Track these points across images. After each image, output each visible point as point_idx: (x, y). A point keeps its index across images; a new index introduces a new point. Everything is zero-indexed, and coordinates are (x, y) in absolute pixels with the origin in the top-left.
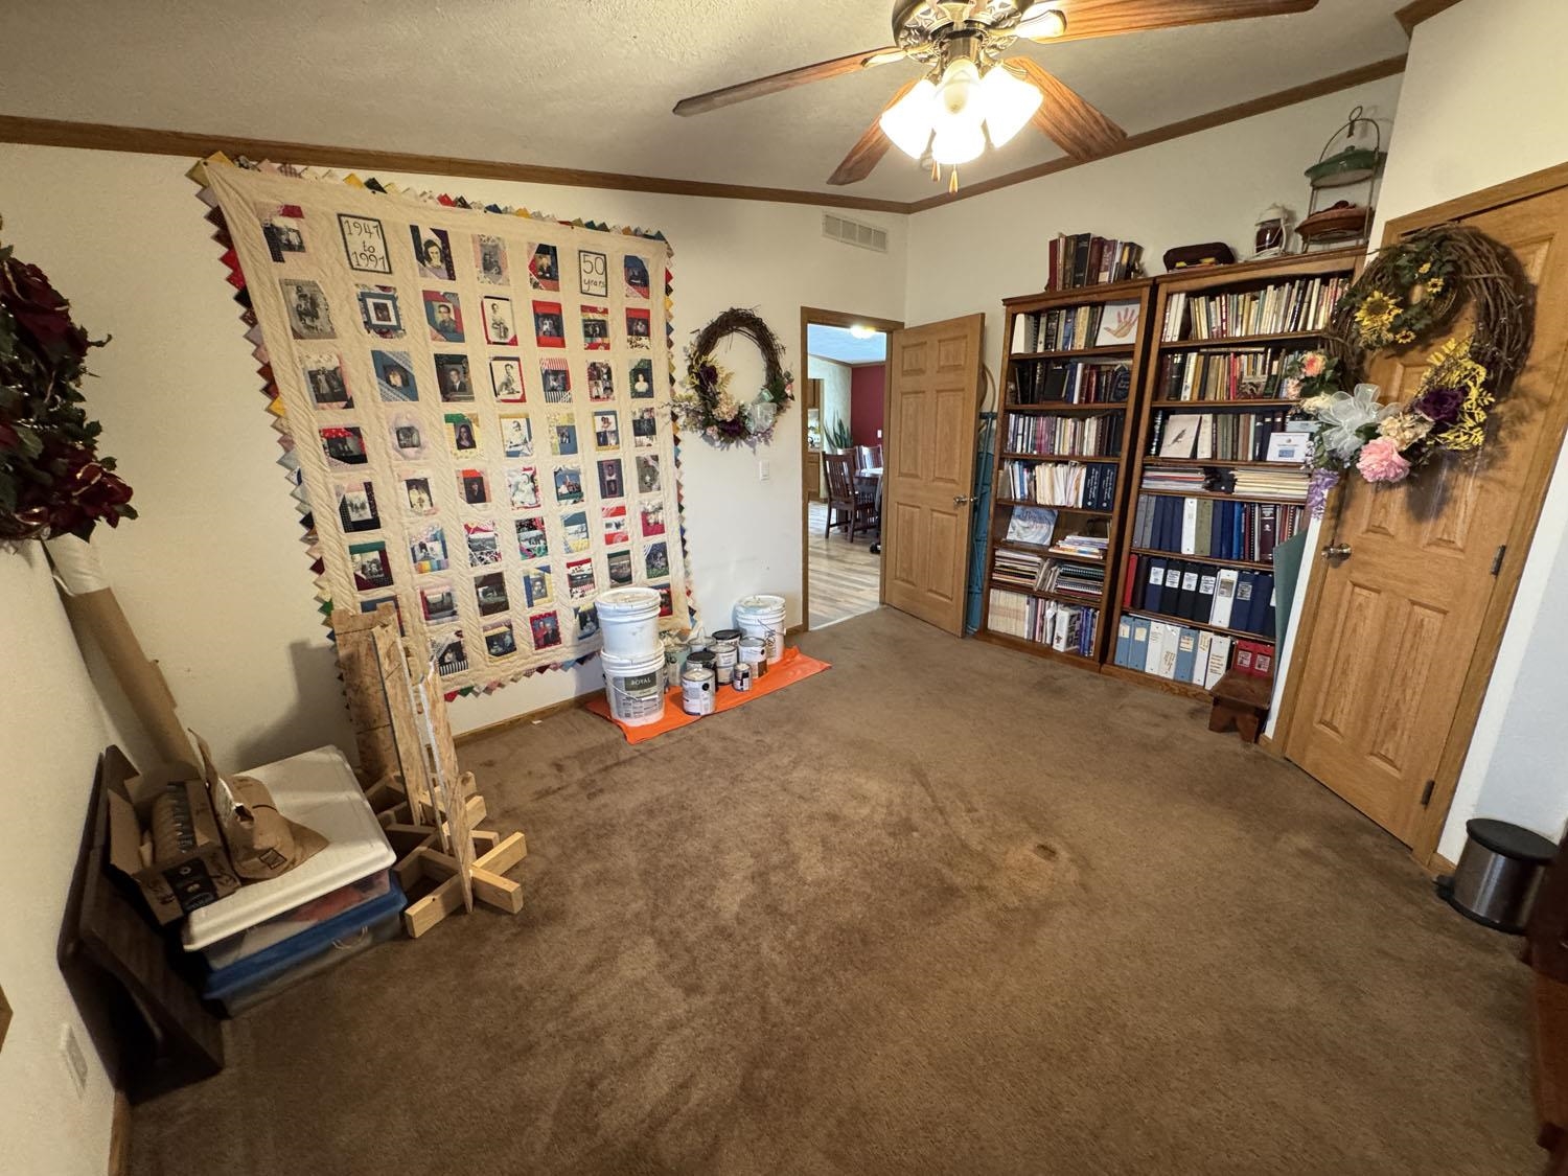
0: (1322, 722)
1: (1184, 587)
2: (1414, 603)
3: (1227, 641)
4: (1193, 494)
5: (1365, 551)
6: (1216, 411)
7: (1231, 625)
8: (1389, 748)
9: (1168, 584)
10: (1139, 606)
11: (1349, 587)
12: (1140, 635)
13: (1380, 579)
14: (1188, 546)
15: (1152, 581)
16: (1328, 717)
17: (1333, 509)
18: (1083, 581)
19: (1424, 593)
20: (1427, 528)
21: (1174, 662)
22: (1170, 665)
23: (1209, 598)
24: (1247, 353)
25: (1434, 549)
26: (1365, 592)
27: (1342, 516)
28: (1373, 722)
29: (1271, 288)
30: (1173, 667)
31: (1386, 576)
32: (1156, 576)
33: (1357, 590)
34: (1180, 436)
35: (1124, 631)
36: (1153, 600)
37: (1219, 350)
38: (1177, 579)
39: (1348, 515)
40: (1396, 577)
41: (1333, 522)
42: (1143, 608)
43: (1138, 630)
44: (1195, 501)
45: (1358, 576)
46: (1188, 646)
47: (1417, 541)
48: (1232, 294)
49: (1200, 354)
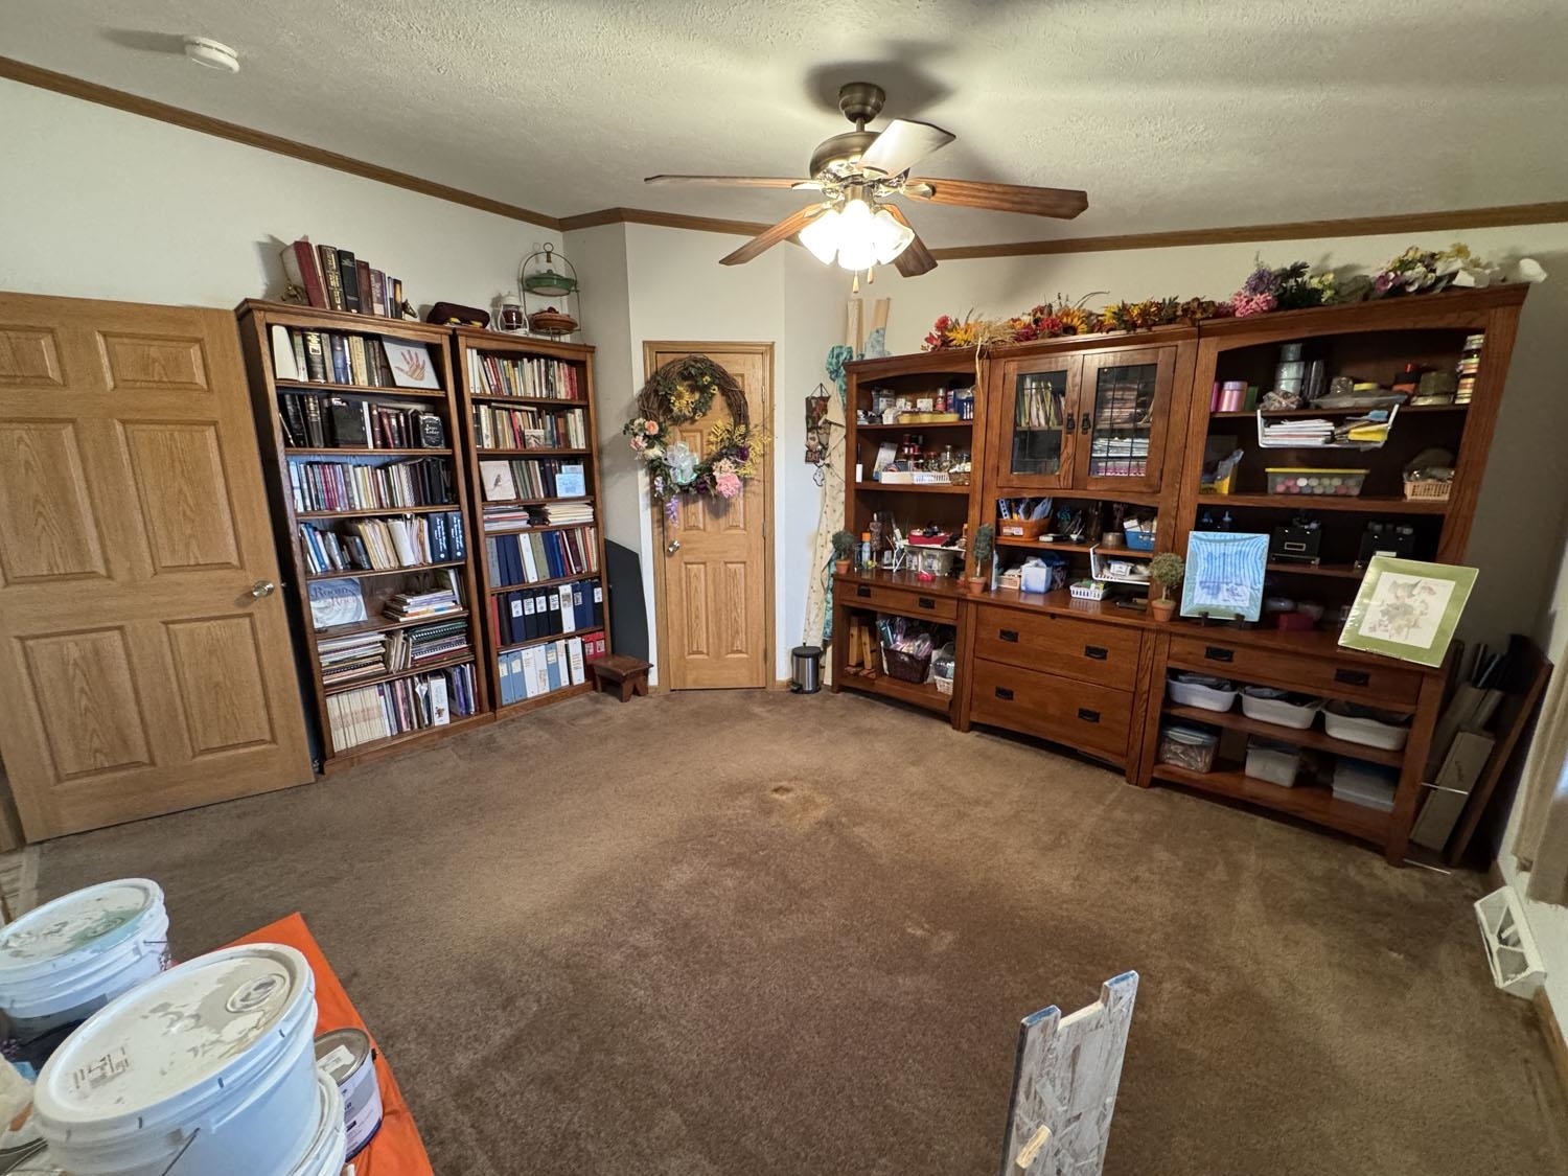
0: (689, 654)
1: (539, 611)
2: (726, 563)
3: (578, 640)
4: (524, 531)
5: (687, 542)
6: (510, 457)
7: (577, 628)
8: (738, 645)
9: (527, 613)
10: (508, 642)
11: (683, 565)
12: (516, 667)
13: (704, 556)
14: (532, 575)
15: (514, 615)
16: (695, 649)
17: (658, 521)
18: (441, 642)
19: (730, 557)
20: (722, 521)
21: (547, 677)
22: (545, 680)
23: (559, 612)
24: (520, 411)
25: (728, 532)
26: (695, 566)
27: (666, 524)
28: (724, 636)
29: (525, 360)
30: (547, 681)
31: (706, 553)
32: (517, 609)
33: (689, 566)
34: (497, 481)
35: (503, 670)
36: (518, 630)
37: (502, 405)
38: (532, 605)
39: (669, 523)
40: (713, 552)
41: (661, 529)
42: (513, 641)
43: (513, 664)
44: (527, 535)
45: (687, 558)
46: (552, 659)
47: (719, 529)
48: (499, 358)
49: (489, 407)
